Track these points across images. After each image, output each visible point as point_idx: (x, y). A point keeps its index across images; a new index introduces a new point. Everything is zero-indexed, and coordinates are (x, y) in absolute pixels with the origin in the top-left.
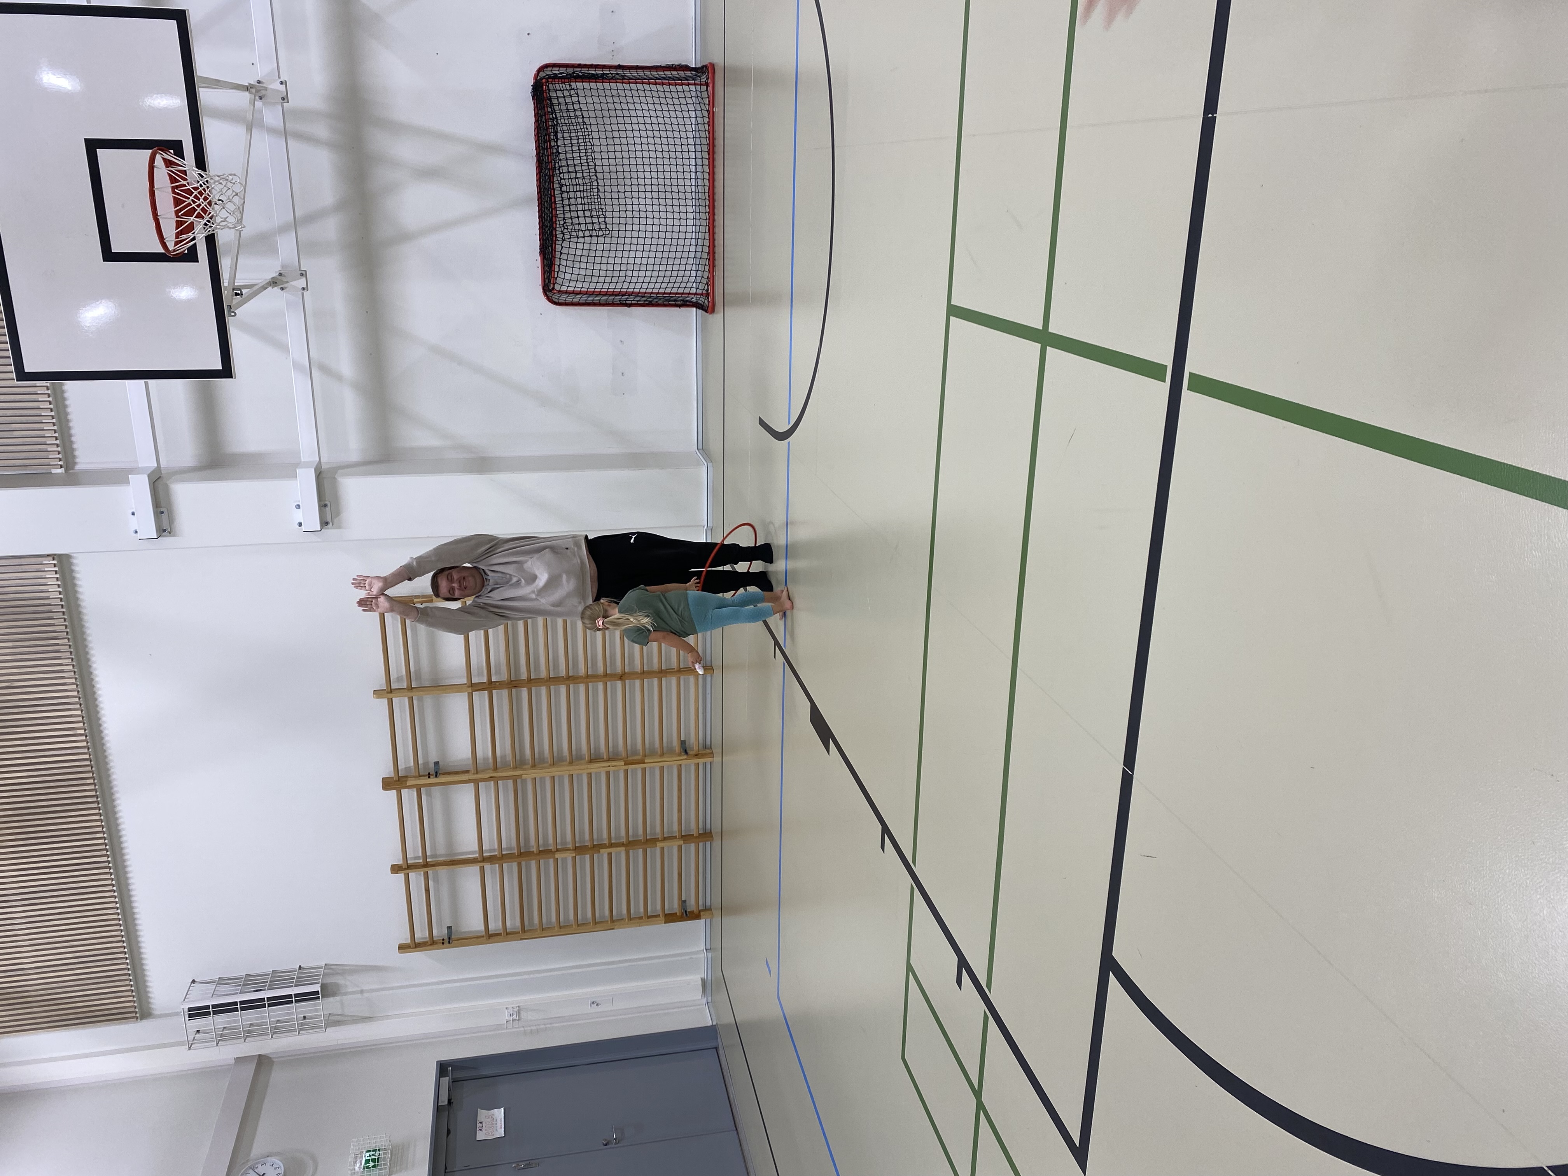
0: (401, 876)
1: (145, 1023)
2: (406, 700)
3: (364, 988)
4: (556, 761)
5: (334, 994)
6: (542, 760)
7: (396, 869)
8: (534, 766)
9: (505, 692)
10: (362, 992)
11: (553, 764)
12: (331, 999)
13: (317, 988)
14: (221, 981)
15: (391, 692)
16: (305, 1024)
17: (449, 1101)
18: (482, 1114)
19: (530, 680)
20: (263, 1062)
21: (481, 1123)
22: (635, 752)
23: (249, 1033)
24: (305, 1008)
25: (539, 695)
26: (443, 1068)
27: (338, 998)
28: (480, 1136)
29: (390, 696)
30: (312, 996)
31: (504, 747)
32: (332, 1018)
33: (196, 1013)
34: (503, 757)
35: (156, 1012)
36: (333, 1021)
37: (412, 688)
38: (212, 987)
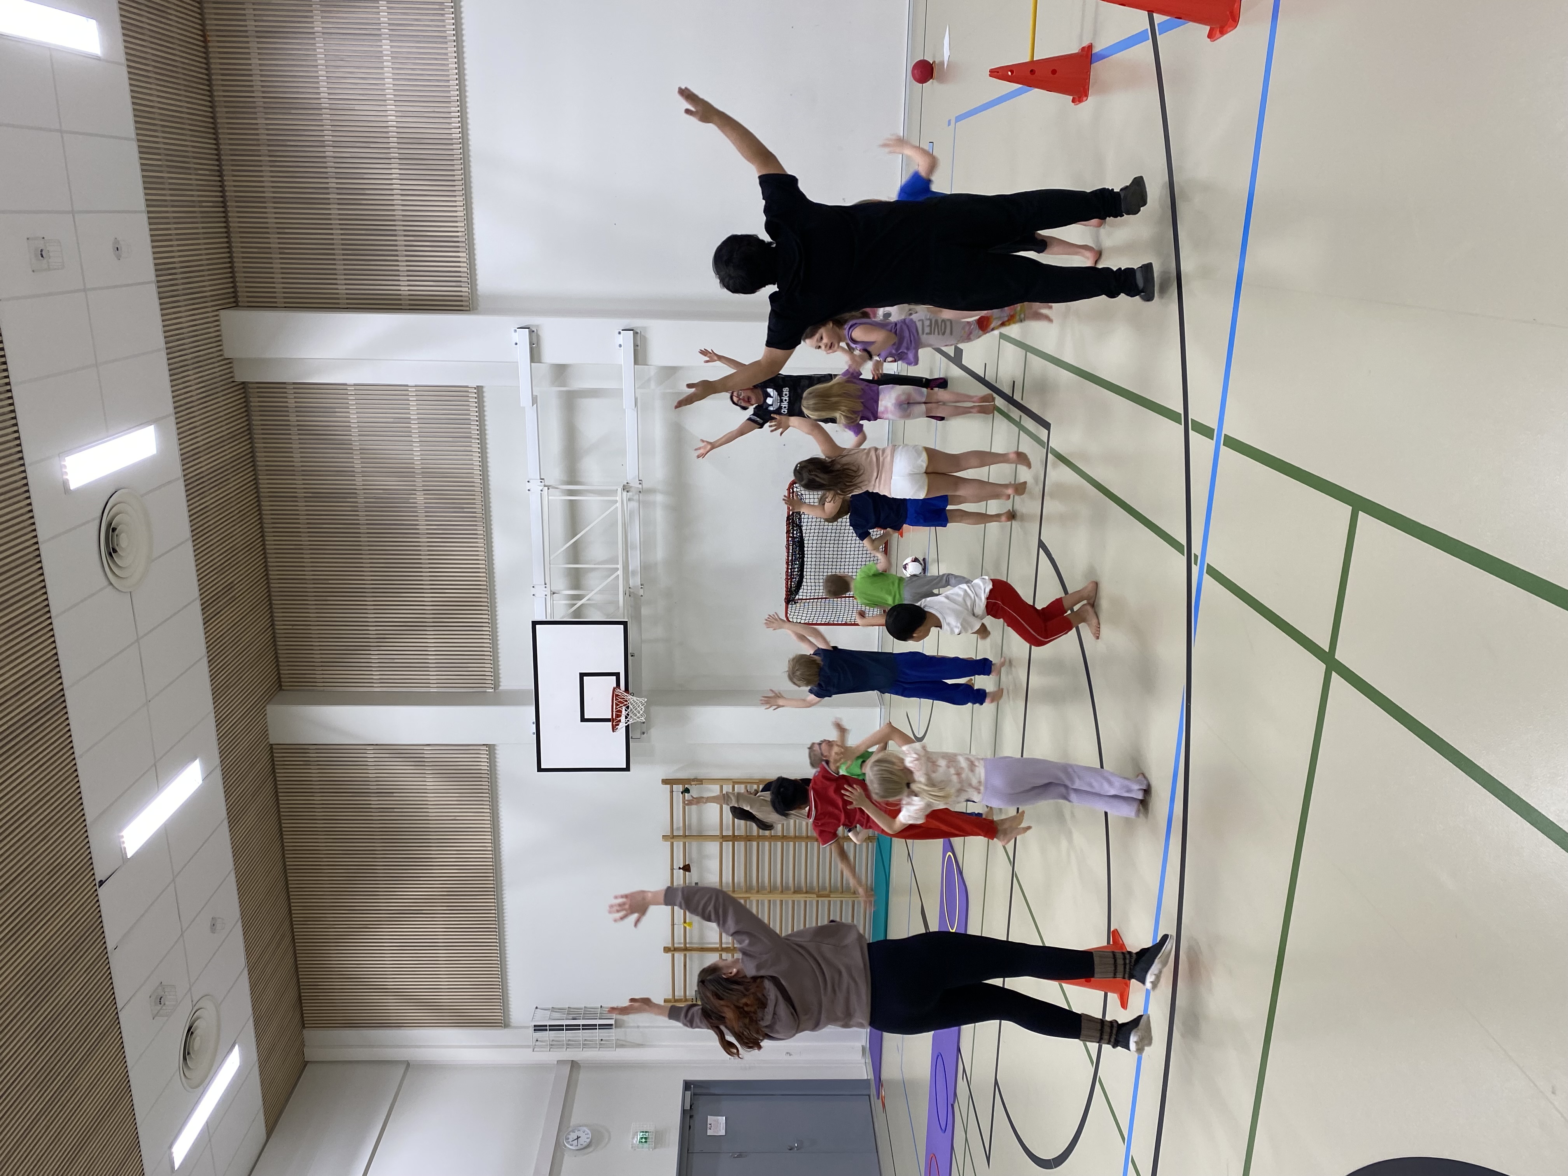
0: (669, 955)
1: (506, 1031)
2: (682, 843)
3: (640, 1024)
4: (772, 890)
5: (620, 1027)
6: (763, 888)
7: (667, 950)
8: (758, 892)
9: (743, 843)
10: (638, 1027)
11: (770, 892)
12: (618, 1030)
13: (612, 1022)
14: (553, 1009)
15: (673, 837)
16: (602, 1044)
17: (691, 1106)
18: (711, 1119)
20: (574, 1065)
21: (710, 1124)
22: (824, 889)
23: (568, 1046)
24: (604, 1033)
25: (763, 846)
26: (687, 1085)
27: (623, 1029)
28: (710, 1133)
29: (672, 840)
30: (609, 1026)
31: (740, 877)
32: (618, 1041)
33: (538, 1028)
34: (739, 883)
35: (512, 1024)
36: (620, 1045)
37: (686, 836)
38: (548, 1012)
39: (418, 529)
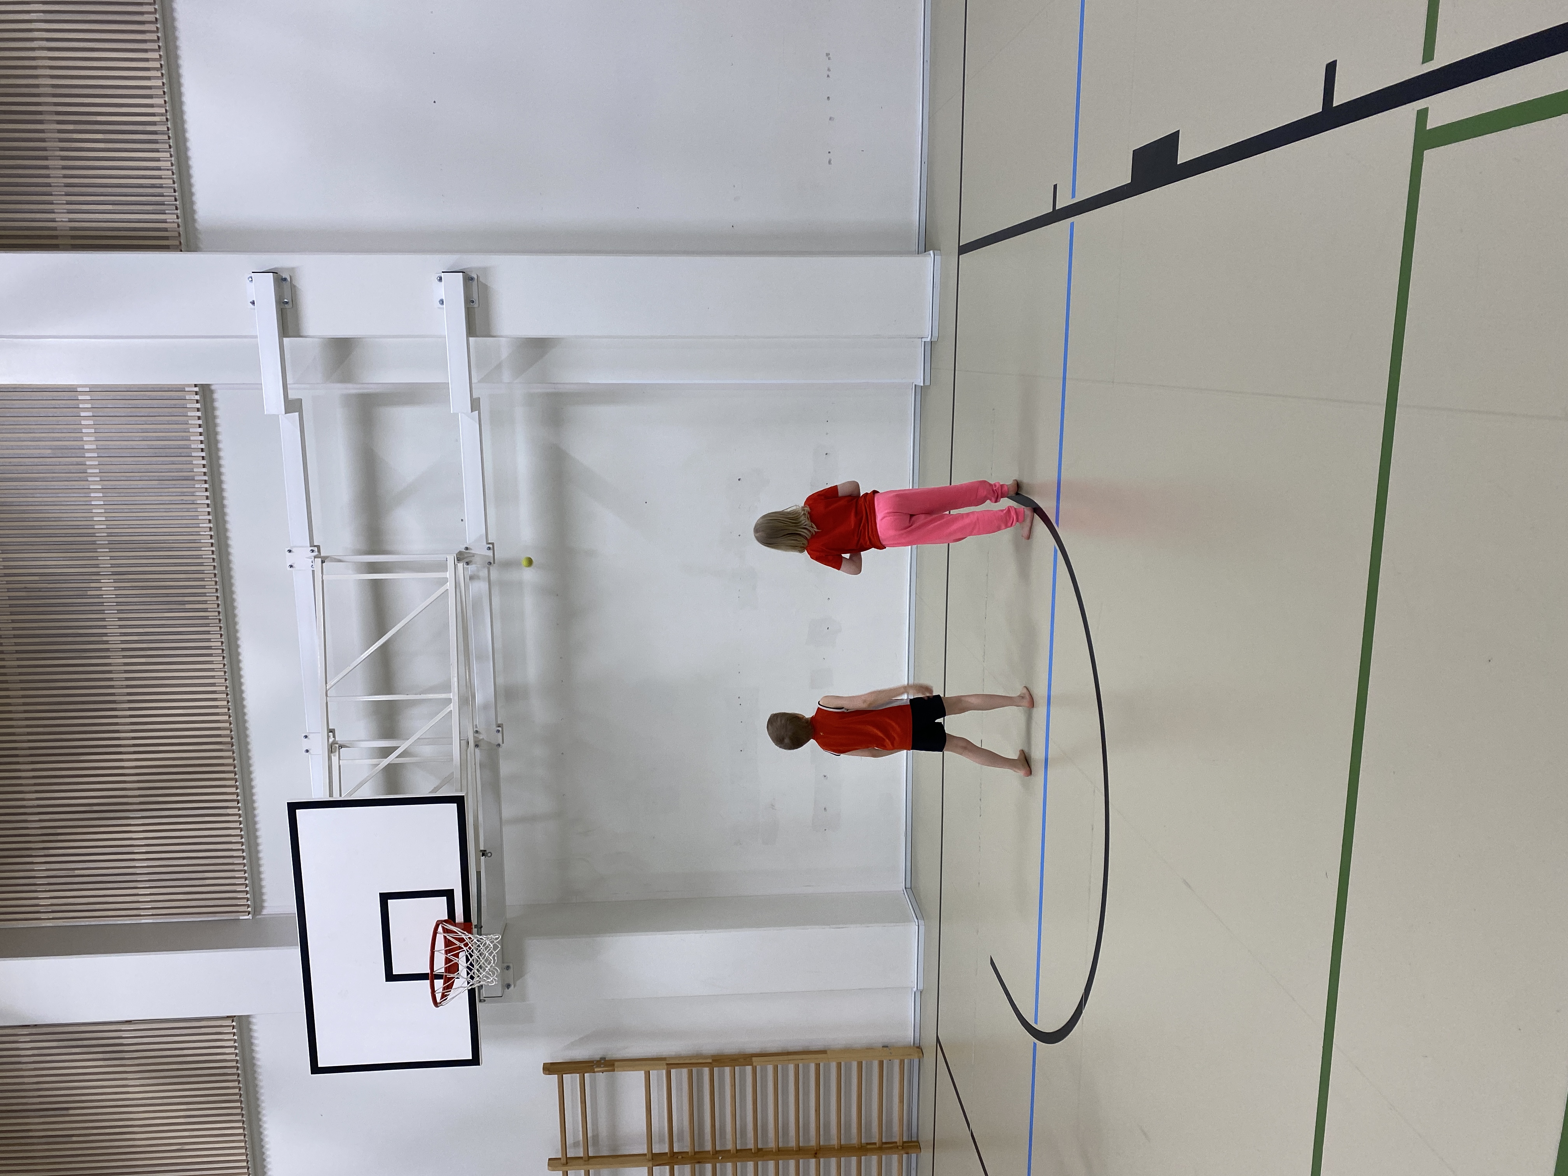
2: (582, 1171)
9: (687, 1167)
15: (567, 1163)
19: (717, 1153)
25: (724, 1172)
29: (565, 1168)
37: (590, 1158)
39: (106, 642)
